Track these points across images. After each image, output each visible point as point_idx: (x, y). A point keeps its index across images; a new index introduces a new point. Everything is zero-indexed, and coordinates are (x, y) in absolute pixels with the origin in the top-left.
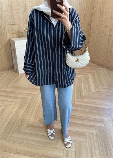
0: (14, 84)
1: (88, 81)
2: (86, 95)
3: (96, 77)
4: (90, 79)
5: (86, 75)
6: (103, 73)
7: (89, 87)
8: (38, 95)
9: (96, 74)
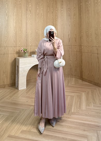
0: (6, 100)
1: (80, 99)
2: (75, 112)
3: (90, 95)
4: (83, 98)
5: (80, 93)
6: (98, 92)
7: (80, 104)
8: (26, 110)
9: (90, 93)
